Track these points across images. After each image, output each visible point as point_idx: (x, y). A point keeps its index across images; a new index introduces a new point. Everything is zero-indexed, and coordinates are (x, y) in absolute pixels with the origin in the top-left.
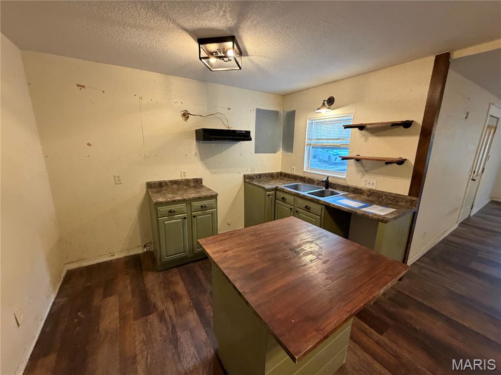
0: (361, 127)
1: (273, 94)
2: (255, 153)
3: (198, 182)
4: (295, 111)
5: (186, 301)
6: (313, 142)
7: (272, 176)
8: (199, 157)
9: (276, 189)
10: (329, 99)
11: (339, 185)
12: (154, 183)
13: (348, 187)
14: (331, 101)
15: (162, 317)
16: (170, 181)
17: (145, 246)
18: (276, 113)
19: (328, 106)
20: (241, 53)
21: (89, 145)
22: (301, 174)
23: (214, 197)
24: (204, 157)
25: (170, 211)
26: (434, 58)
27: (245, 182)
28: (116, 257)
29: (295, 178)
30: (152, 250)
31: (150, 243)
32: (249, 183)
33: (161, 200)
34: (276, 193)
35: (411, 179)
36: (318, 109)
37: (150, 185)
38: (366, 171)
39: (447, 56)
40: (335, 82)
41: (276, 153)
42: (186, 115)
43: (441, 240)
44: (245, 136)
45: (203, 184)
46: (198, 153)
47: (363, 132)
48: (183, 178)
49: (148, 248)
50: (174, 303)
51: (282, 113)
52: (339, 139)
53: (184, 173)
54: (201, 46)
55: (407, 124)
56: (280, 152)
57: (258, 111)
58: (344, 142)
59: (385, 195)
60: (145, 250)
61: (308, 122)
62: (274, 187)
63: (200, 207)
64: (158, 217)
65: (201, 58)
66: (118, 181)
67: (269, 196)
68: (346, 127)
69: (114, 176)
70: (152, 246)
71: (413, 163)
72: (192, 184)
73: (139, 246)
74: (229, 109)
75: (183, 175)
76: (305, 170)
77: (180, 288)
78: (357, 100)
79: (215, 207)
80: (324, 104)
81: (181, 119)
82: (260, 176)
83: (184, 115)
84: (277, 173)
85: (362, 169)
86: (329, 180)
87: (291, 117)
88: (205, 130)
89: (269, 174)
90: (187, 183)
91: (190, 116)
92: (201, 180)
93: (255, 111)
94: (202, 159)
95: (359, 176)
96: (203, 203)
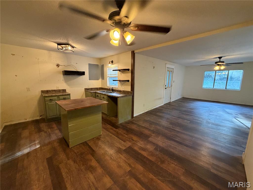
0: (120, 70)
1: (95, 58)
2: (89, 80)
3: (64, 91)
4: (103, 65)
5: (56, 128)
6: (109, 76)
7: (97, 89)
8: (64, 81)
9: (95, 93)
10: (112, 61)
11: (116, 90)
12: (45, 91)
13: (118, 90)
14: (112, 62)
15: (46, 132)
16: (52, 90)
17: (41, 116)
18: (98, 65)
19: (112, 64)
20: (73, 47)
21: (16, 76)
22: (107, 88)
23: (69, 95)
24: (66, 81)
25: (51, 99)
26: (131, 52)
27: (85, 91)
28: (27, 120)
29: (105, 89)
30: (44, 117)
31: (43, 115)
32: (86, 91)
33: (46, 95)
34: (95, 94)
35: (131, 86)
36: (108, 64)
37: (43, 92)
38: (122, 85)
39: (134, 51)
40: (112, 56)
41: (98, 80)
42: (58, 65)
43: (154, 108)
44: (83, 73)
45: (66, 91)
46: (64, 80)
47: (120, 72)
48: (57, 89)
49: (42, 117)
50: (50, 129)
51: (100, 65)
52: (115, 74)
53: (58, 87)
54: (58, 46)
55: (128, 70)
56: (100, 80)
57: (89, 64)
58: (115, 76)
60: (41, 118)
61: (107, 69)
63: (63, 98)
64: (45, 102)
65: (58, 49)
66: (28, 89)
67: (92, 95)
68: (113, 70)
69: (27, 88)
70: (44, 116)
71: (131, 81)
72: (62, 91)
73: (38, 116)
74: (77, 63)
75: (57, 88)
76: (108, 86)
77: (54, 126)
78: (118, 62)
79: (69, 98)
80: (110, 63)
81: (56, 67)
82: (92, 89)
83: (57, 65)
84: (100, 88)
85: (121, 84)
86: (113, 88)
87: (103, 66)
88: (65, 71)
89: (96, 88)
90: (59, 91)
91: (60, 66)
92: (66, 90)
93: (88, 64)
94: (66, 82)
95: (121, 86)
96: (64, 97)
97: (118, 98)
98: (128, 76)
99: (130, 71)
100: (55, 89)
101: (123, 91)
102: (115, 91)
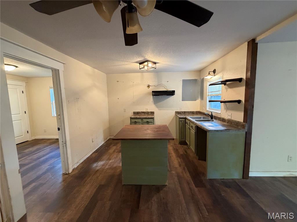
0: (224, 84)
2: (182, 101)
3: (152, 113)
4: (204, 78)
6: (210, 94)
9: (186, 118)
11: (217, 117)
12: (136, 112)
13: (220, 118)
14: (214, 71)
16: (141, 112)
18: (195, 80)
19: (213, 74)
20: (155, 63)
21: (118, 99)
24: (155, 102)
25: (135, 121)
27: (175, 115)
29: (204, 114)
33: (132, 117)
34: (185, 120)
35: (243, 112)
37: (134, 113)
38: (228, 109)
40: (215, 61)
41: (196, 101)
42: (149, 86)
44: (172, 93)
45: (154, 114)
46: (153, 101)
47: (226, 86)
48: (147, 111)
51: (199, 79)
52: (218, 91)
53: (147, 109)
54: (140, 65)
55: (240, 80)
56: (199, 101)
57: (184, 81)
58: (218, 93)
59: (234, 122)
62: (184, 117)
63: (146, 122)
64: (131, 123)
65: (140, 69)
67: (181, 121)
69: (124, 109)
71: (244, 102)
72: (150, 114)
74: (168, 81)
76: (208, 109)
78: (223, 70)
79: (153, 122)
80: (209, 73)
81: (147, 88)
82: (185, 113)
83: (148, 86)
84: (197, 112)
85: (226, 107)
86: (213, 114)
87: (203, 81)
88: (153, 92)
89: (191, 112)
90: (148, 113)
91: (150, 86)
92: (154, 112)
93: (182, 81)
94: (154, 104)
95: (225, 111)
96: (148, 120)
97: (207, 133)
98: (239, 93)
99: (244, 82)
100: (145, 111)
101: (228, 120)
102: (216, 119)
